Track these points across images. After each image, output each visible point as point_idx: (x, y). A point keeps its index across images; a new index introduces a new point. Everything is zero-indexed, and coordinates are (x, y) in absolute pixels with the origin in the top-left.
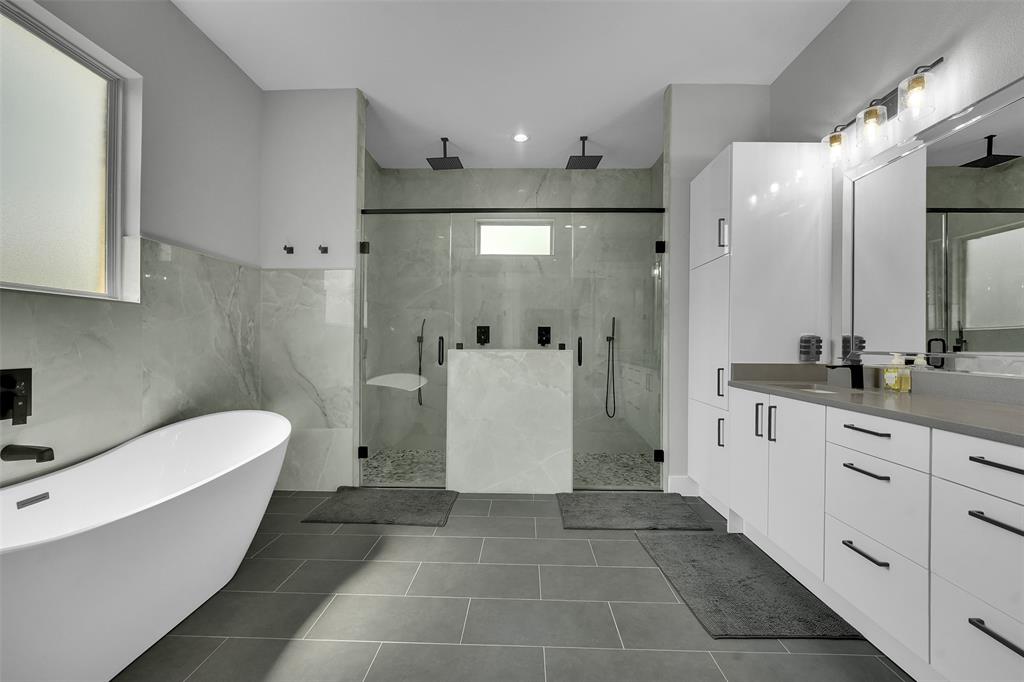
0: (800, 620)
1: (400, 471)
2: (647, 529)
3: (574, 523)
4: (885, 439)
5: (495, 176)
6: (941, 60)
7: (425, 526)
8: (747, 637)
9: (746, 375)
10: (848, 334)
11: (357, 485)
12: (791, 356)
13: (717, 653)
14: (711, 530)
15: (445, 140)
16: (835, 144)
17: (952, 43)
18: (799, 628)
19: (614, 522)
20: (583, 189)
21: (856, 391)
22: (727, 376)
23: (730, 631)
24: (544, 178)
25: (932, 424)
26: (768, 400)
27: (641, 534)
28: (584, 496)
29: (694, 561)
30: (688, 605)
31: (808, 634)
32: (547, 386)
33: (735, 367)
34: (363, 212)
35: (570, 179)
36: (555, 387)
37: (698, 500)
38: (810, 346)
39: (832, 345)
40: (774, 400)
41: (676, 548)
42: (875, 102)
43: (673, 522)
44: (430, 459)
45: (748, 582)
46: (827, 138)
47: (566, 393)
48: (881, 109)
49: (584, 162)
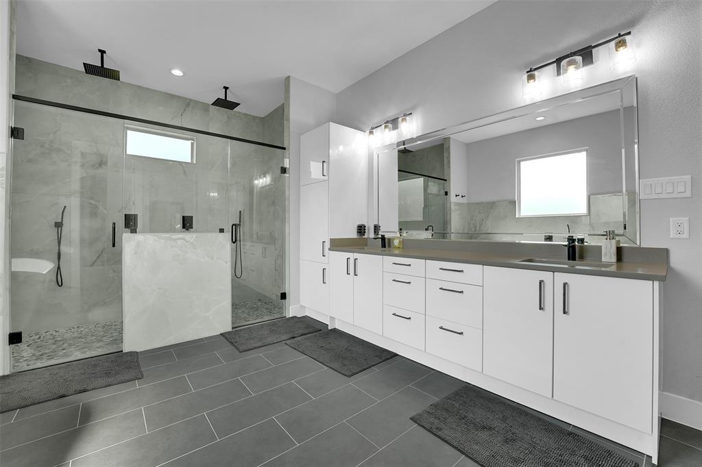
0: (376, 356)
1: (47, 351)
2: (289, 339)
3: (244, 347)
4: (409, 267)
5: (143, 93)
6: (411, 114)
7: (123, 382)
8: (361, 371)
9: (338, 245)
10: (377, 223)
11: (7, 373)
12: (353, 234)
13: (353, 383)
14: (321, 330)
15: (102, 52)
16: (371, 135)
17: (414, 108)
18: (377, 360)
19: (269, 340)
20: (218, 121)
21: (383, 249)
22: (327, 245)
23: (354, 371)
24: (188, 105)
25: (426, 258)
26: (352, 256)
27: (288, 342)
28: (241, 330)
29: (322, 347)
30: (331, 368)
31: (381, 360)
32: (212, 259)
33: (332, 240)
34: (14, 97)
35: (208, 110)
36: (218, 259)
37: (305, 317)
38: (361, 230)
39: (369, 228)
40: (356, 255)
41: (309, 344)
42: (387, 122)
43: (301, 332)
44: (76, 335)
45: (349, 348)
46: (368, 131)
47: (226, 263)
48: (390, 125)
49: (225, 104)
